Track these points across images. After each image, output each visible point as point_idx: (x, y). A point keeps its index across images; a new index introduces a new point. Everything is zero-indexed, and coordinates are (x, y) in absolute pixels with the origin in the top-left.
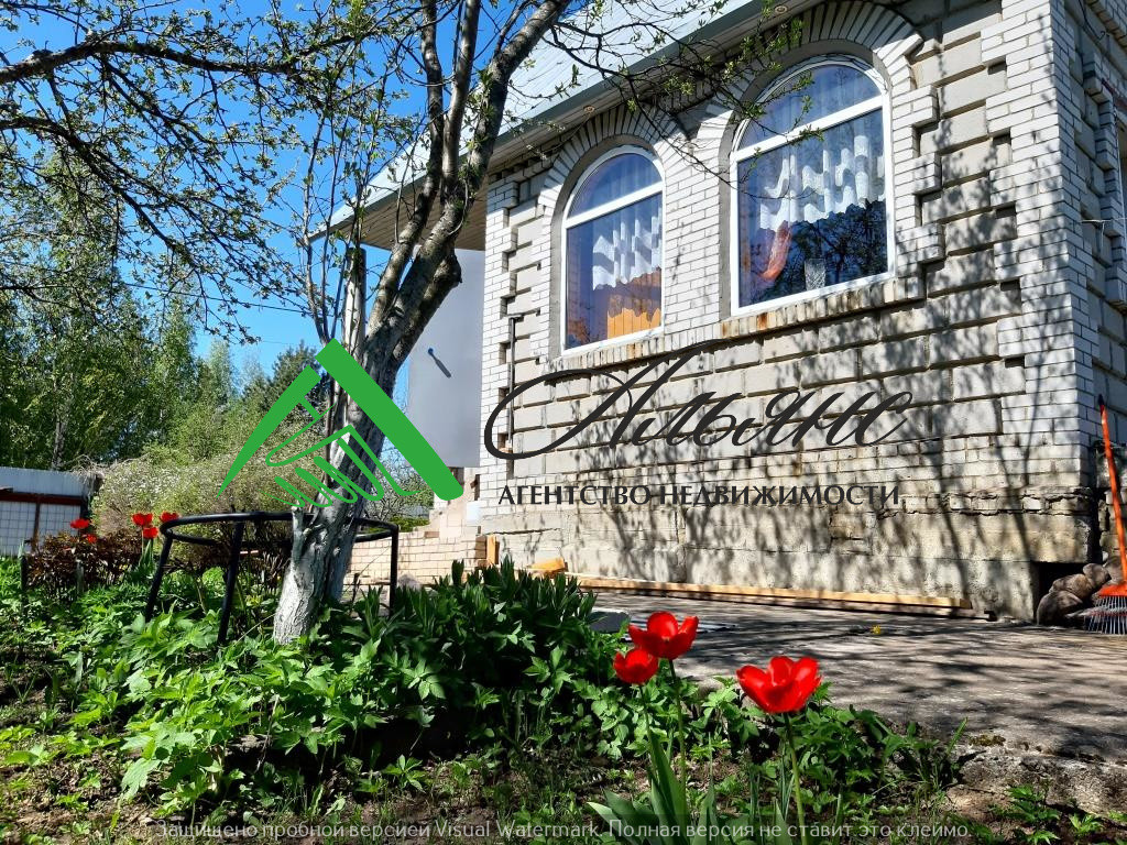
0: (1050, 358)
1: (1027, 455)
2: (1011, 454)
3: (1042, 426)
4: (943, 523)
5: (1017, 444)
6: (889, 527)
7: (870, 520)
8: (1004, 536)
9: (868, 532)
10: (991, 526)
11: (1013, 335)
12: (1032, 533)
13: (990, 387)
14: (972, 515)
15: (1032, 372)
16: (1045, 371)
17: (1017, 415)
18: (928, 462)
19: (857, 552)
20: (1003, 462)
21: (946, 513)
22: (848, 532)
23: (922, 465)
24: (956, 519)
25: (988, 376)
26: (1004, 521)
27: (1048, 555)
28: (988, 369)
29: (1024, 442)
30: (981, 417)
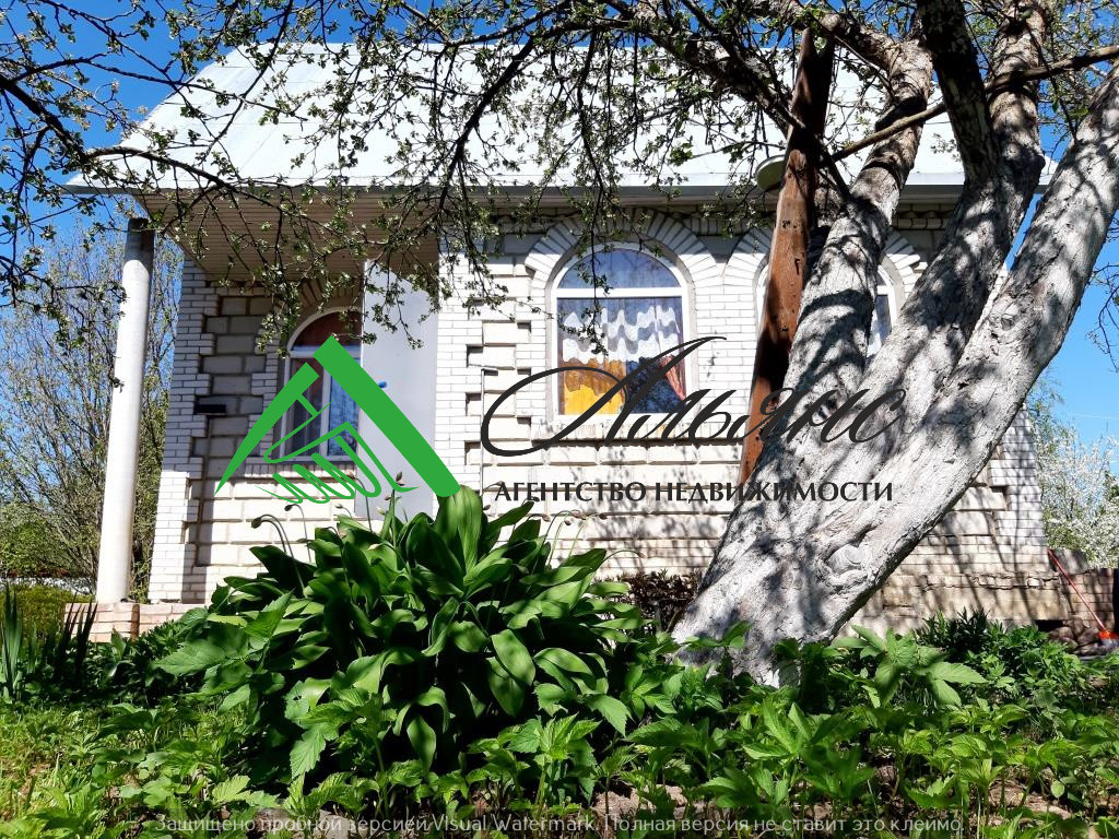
0: (1024, 490)
1: (1015, 551)
2: (1004, 549)
3: (1022, 533)
4: (971, 595)
5: (1009, 544)
6: (930, 596)
7: (914, 591)
8: (1013, 604)
9: (914, 600)
10: (1004, 597)
11: (1000, 473)
12: (1032, 601)
13: (981, 503)
14: (991, 589)
15: (1013, 498)
16: (1021, 498)
17: (1006, 523)
18: (950, 551)
19: (904, 616)
20: (1000, 554)
21: (973, 588)
22: (897, 601)
23: (946, 553)
24: (980, 591)
25: (980, 496)
26: (1013, 593)
27: (1042, 616)
28: (979, 492)
29: (1013, 542)
30: (977, 523)
